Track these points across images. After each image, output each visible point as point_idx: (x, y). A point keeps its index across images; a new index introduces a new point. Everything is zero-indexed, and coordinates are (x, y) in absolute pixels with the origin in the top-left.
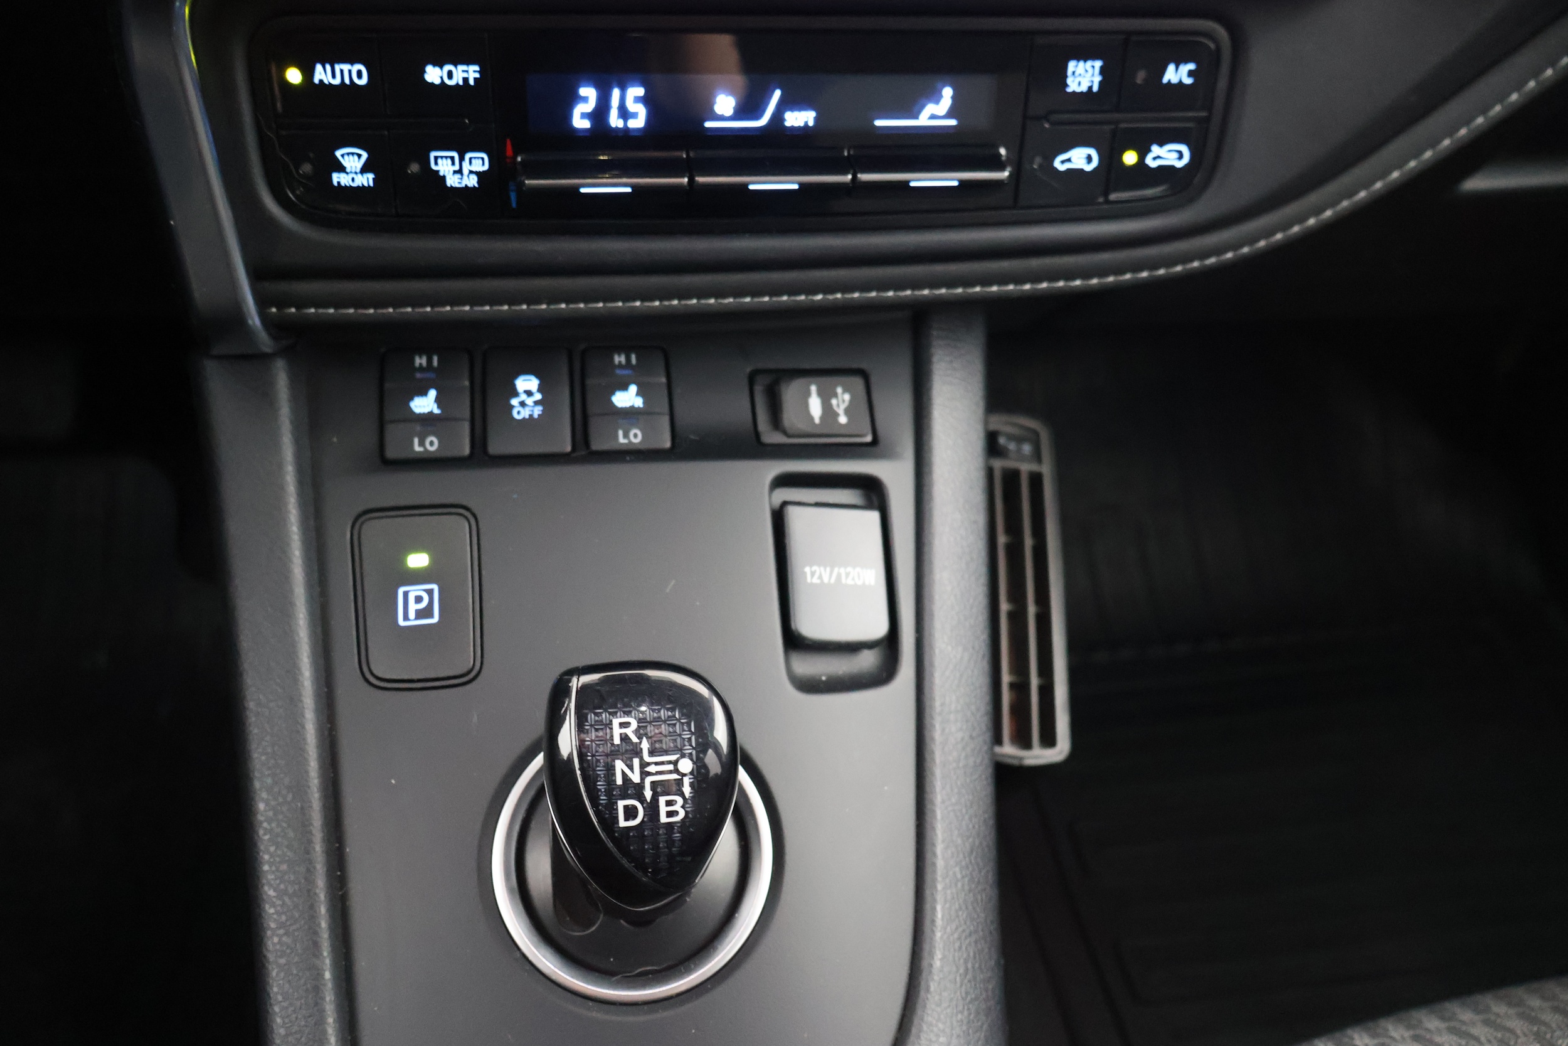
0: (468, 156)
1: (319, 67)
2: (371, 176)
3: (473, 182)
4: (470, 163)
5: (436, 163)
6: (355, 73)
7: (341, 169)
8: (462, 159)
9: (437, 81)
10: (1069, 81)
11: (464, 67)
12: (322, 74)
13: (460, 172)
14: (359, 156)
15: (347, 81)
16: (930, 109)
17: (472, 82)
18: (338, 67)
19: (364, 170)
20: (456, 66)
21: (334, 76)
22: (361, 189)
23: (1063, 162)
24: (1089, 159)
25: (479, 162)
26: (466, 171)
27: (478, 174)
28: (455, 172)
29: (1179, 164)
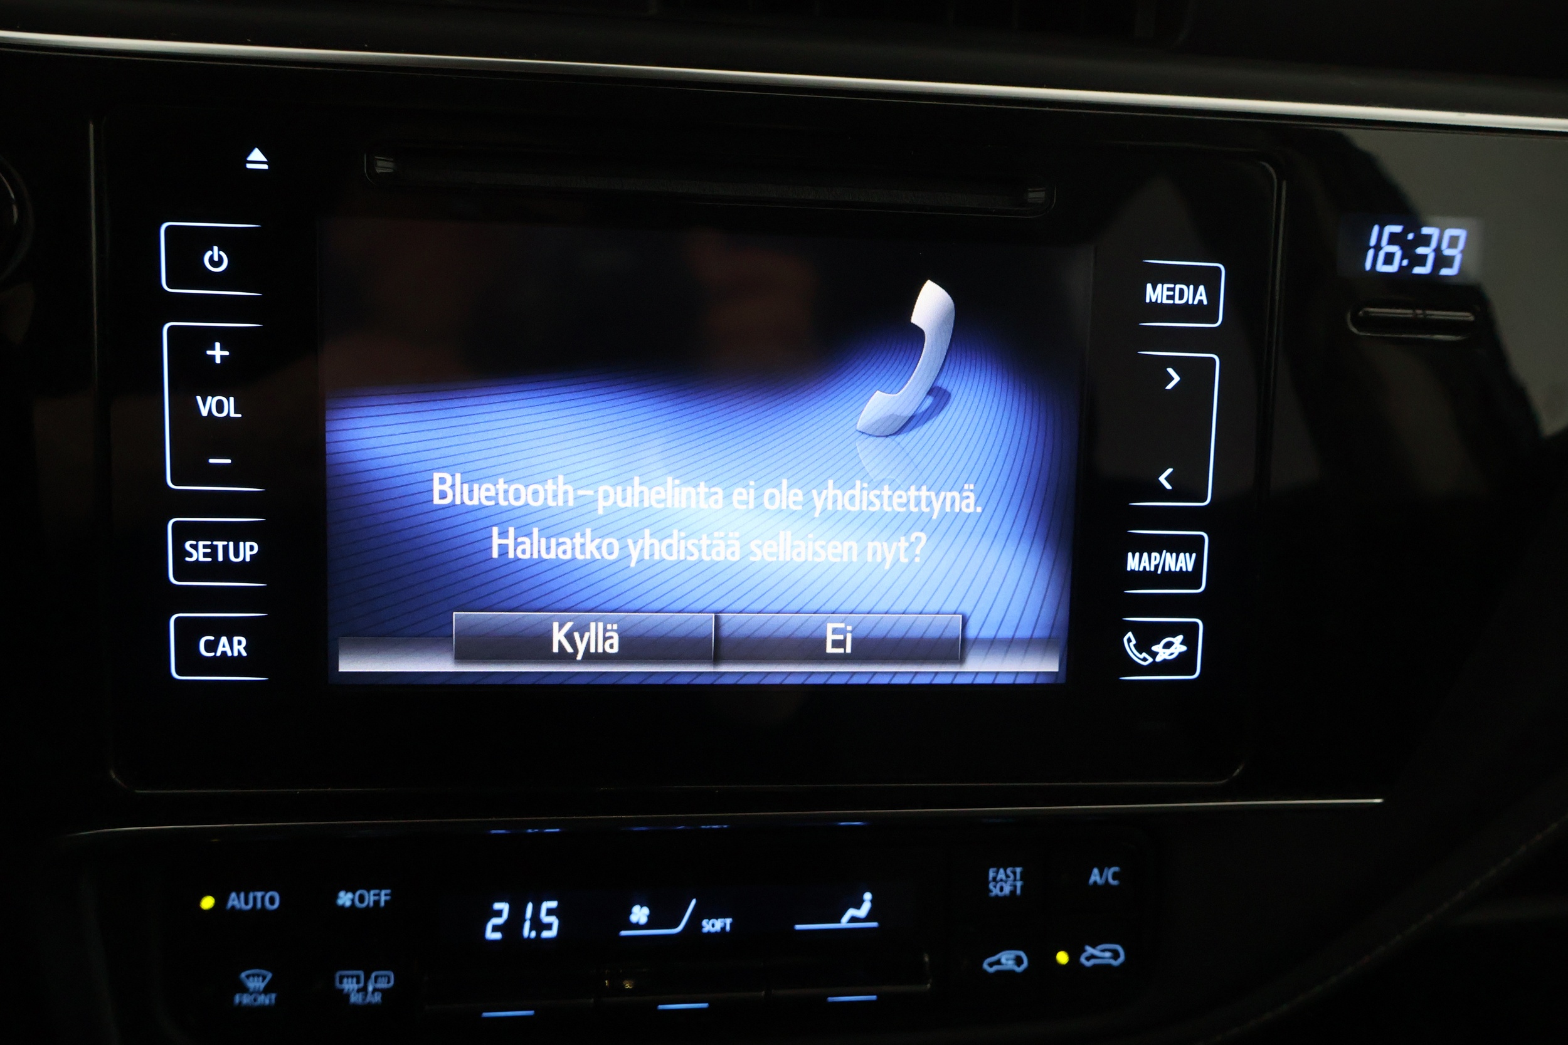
0: (373, 975)
1: (233, 895)
2: (273, 996)
3: (377, 998)
4: (376, 982)
5: (341, 982)
6: (269, 900)
7: (244, 990)
8: (367, 979)
9: (348, 904)
10: (991, 886)
11: (377, 891)
12: (235, 901)
13: (364, 990)
14: (264, 978)
15: (259, 905)
16: (851, 912)
17: (382, 904)
18: (251, 896)
19: (267, 991)
20: (369, 891)
21: (246, 903)
22: (263, 1009)
23: (991, 965)
24: (1019, 961)
25: (384, 980)
26: (370, 988)
27: (382, 991)
28: (359, 991)
29: (1115, 963)
